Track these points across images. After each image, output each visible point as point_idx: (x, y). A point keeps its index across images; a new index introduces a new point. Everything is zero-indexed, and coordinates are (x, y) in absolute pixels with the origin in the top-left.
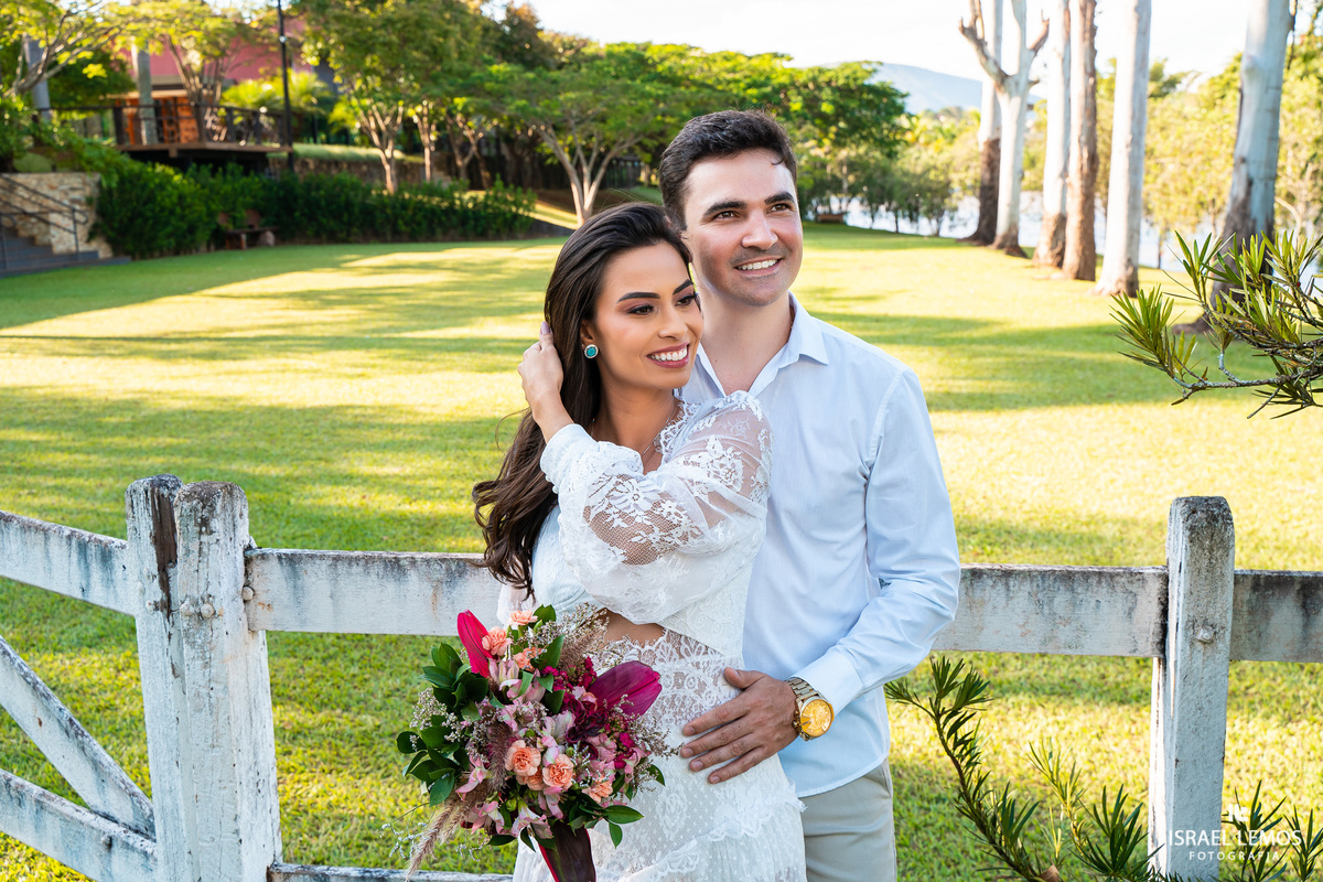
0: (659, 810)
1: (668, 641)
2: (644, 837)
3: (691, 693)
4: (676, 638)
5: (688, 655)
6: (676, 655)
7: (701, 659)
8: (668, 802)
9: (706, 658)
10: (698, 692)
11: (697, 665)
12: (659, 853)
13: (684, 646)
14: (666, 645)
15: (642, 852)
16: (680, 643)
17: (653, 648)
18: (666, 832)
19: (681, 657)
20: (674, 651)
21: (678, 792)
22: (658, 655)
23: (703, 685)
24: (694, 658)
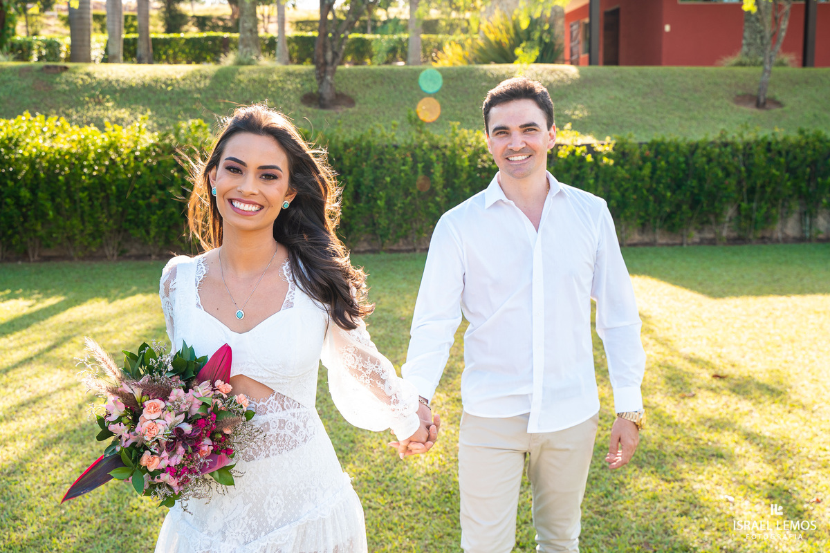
0: (265, 506)
1: (276, 399)
2: (254, 523)
3: (289, 433)
4: (280, 397)
5: (288, 408)
6: (280, 409)
7: (296, 411)
8: (272, 501)
9: (299, 410)
10: (294, 432)
11: (294, 415)
12: (263, 533)
13: (286, 403)
14: (274, 402)
15: (252, 532)
16: (283, 401)
17: (266, 404)
18: (269, 519)
19: (284, 409)
20: (279, 406)
21: (278, 495)
22: (268, 407)
23: (297, 428)
24: (292, 410)
